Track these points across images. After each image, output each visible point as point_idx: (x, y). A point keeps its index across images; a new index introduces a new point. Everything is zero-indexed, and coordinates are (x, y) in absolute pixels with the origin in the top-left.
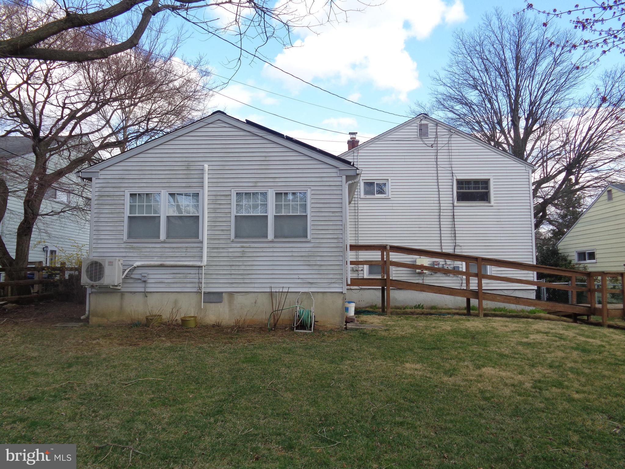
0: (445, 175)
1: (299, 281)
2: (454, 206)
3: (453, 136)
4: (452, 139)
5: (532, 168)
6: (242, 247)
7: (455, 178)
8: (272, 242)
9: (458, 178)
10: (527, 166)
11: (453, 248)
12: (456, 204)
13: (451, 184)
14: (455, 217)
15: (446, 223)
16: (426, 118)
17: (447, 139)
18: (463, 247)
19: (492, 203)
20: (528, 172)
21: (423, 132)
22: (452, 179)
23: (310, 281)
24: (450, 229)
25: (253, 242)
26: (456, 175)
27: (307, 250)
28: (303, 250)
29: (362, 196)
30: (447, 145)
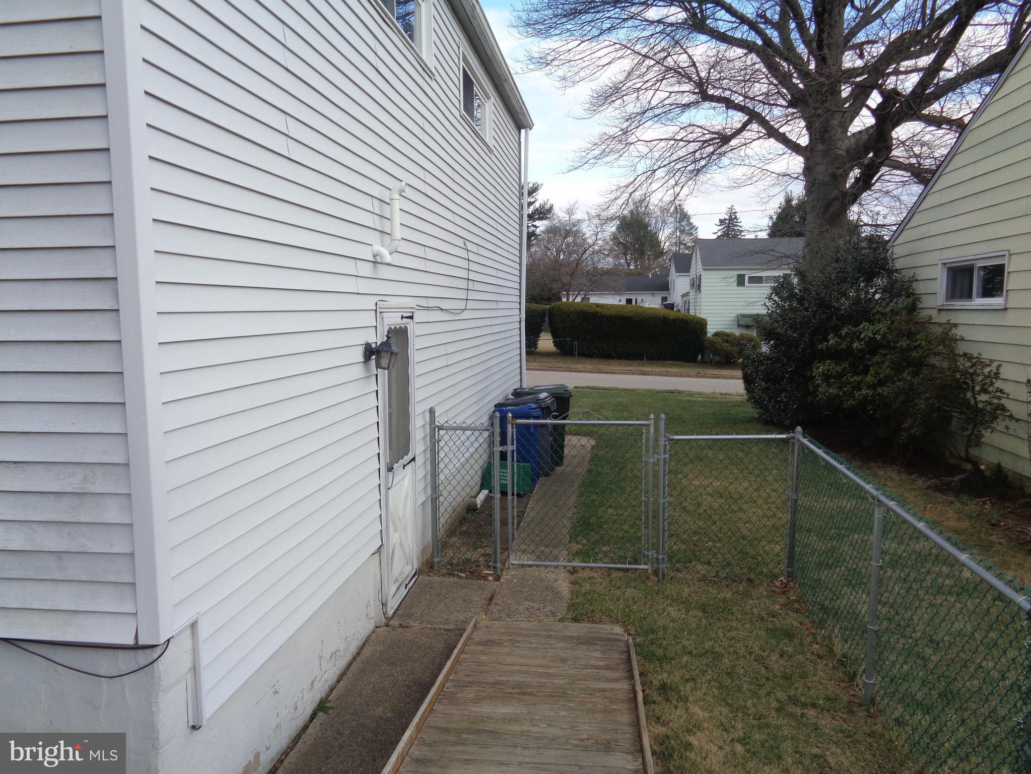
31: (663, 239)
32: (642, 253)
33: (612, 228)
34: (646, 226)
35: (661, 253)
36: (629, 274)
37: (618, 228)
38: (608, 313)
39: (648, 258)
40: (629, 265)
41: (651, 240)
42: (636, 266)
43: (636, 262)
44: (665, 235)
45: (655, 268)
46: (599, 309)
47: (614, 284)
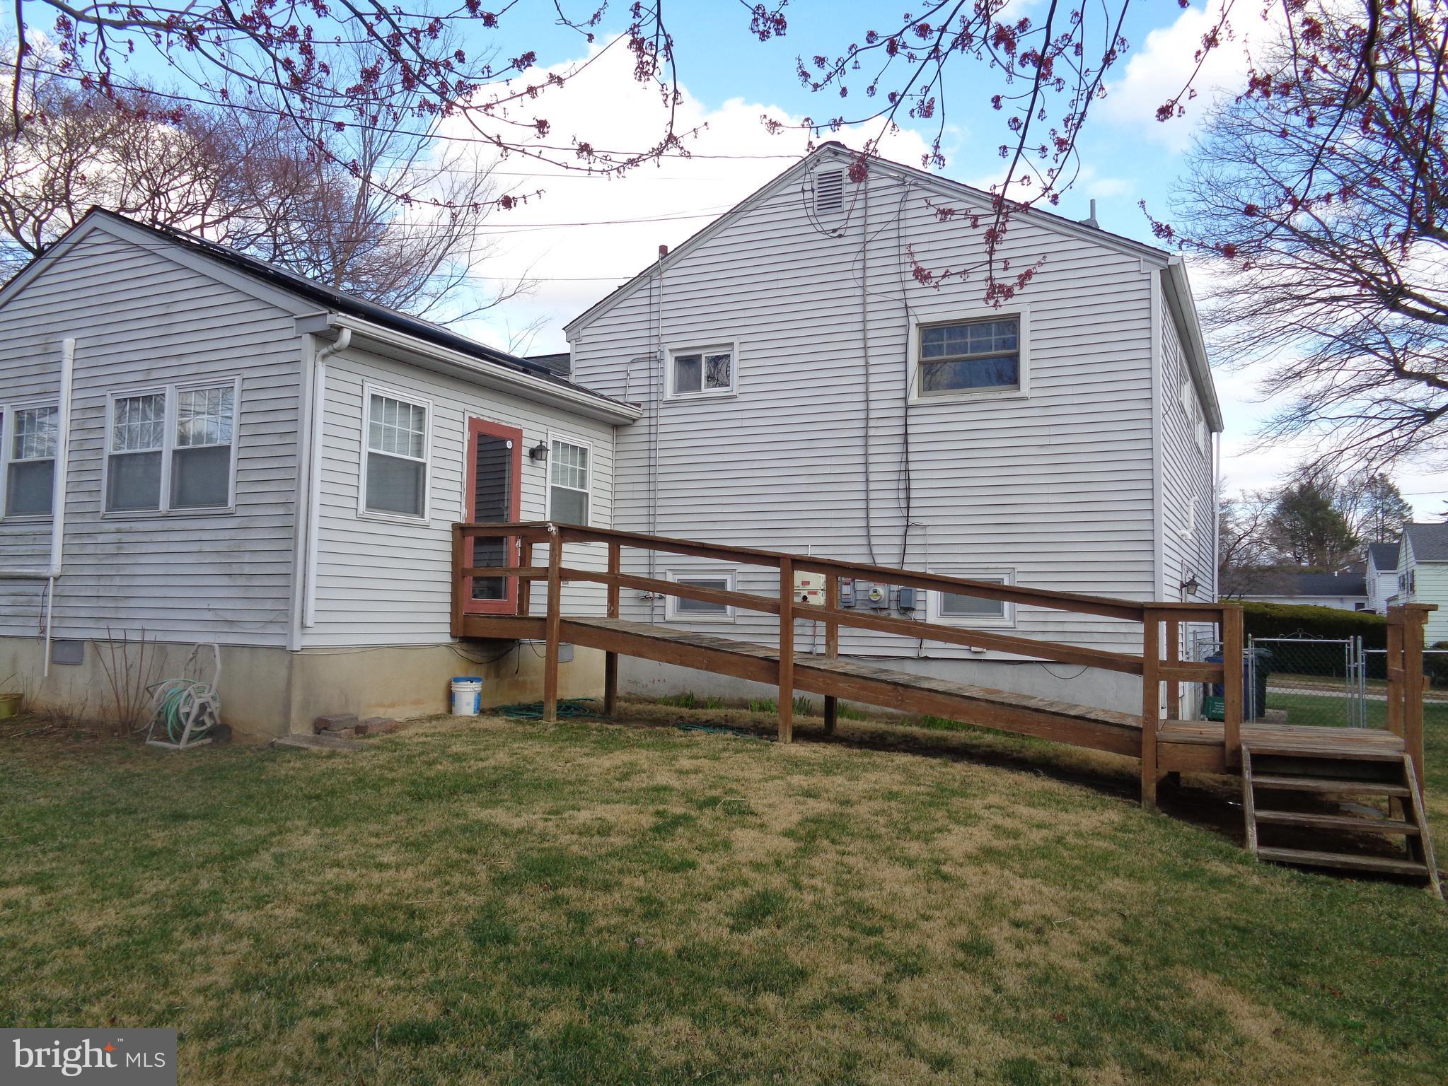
0: (885, 315)
1: (209, 616)
2: (907, 408)
3: (911, 196)
4: (909, 205)
5: (1163, 263)
6: (119, 532)
7: (913, 321)
8: (166, 517)
9: (923, 320)
10: (1142, 256)
11: (901, 532)
12: (914, 398)
13: (902, 341)
14: (910, 439)
15: (884, 458)
16: (836, 153)
17: (896, 208)
18: (930, 531)
19: (1025, 390)
20: (1147, 277)
21: (828, 194)
22: (907, 327)
23: (229, 616)
24: (895, 476)
25: (137, 519)
26: (917, 311)
27: (227, 535)
28: (221, 535)
29: (669, 394)
30: (894, 225)
31: (1355, 523)
32: (1320, 542)
33: (1271, 509)
34: (1324, 505)
35: (1353, 542)
36: (1302, 572)
37: (1279, 508)
38: (1281, 614)
39: (1331, 551)
40: (1300, 560)
41: (1334, 523)
42: (1312, 562)
43: (1311, 555)
44: (1357, 518)
45: (1343, 565)
46: (1267, 610)
47: (1281, 583)
